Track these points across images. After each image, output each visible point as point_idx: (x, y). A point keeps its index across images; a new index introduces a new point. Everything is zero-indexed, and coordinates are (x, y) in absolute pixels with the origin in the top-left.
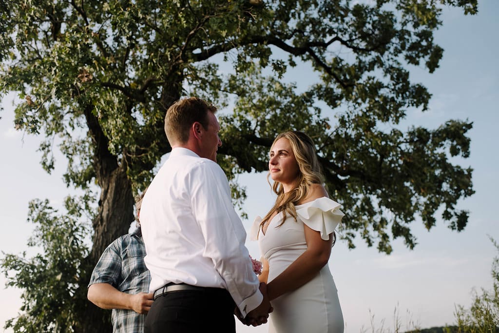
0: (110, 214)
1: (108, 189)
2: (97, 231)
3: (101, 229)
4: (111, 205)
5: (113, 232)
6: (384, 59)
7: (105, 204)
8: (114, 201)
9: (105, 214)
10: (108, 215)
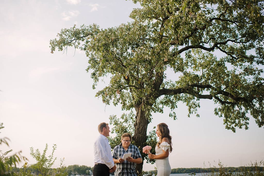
0: (140, 122)
1: (138, 112)
2: (135, 128)
3: (137, 127)
4: (140, 118)
5: (141, 128)
6: (255, 44)
7: (138, 118)
8: (141, 117)
9: (138, 122)
10: (139, 122)
